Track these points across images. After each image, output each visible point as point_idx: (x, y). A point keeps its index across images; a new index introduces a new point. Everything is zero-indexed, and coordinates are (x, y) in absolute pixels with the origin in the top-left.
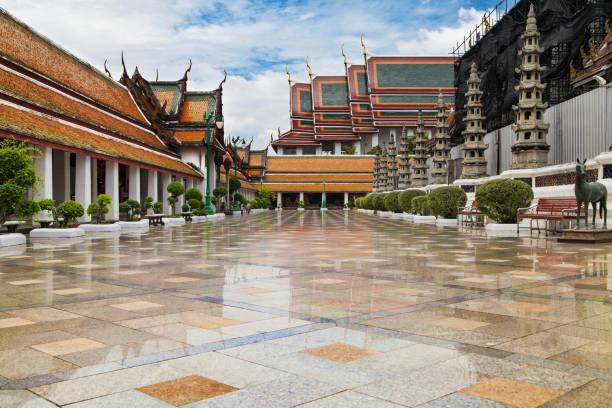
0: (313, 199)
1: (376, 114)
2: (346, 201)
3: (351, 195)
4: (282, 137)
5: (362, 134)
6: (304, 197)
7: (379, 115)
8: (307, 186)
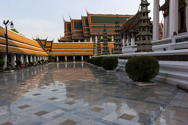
0: (70, 58)
1: (91, 31)
2: (82, 59)
3: (84, 57)
4: (62, 38)
5: (87, 37)
6: (67, 58)
7: (92, 31)
8: (68, 54)
